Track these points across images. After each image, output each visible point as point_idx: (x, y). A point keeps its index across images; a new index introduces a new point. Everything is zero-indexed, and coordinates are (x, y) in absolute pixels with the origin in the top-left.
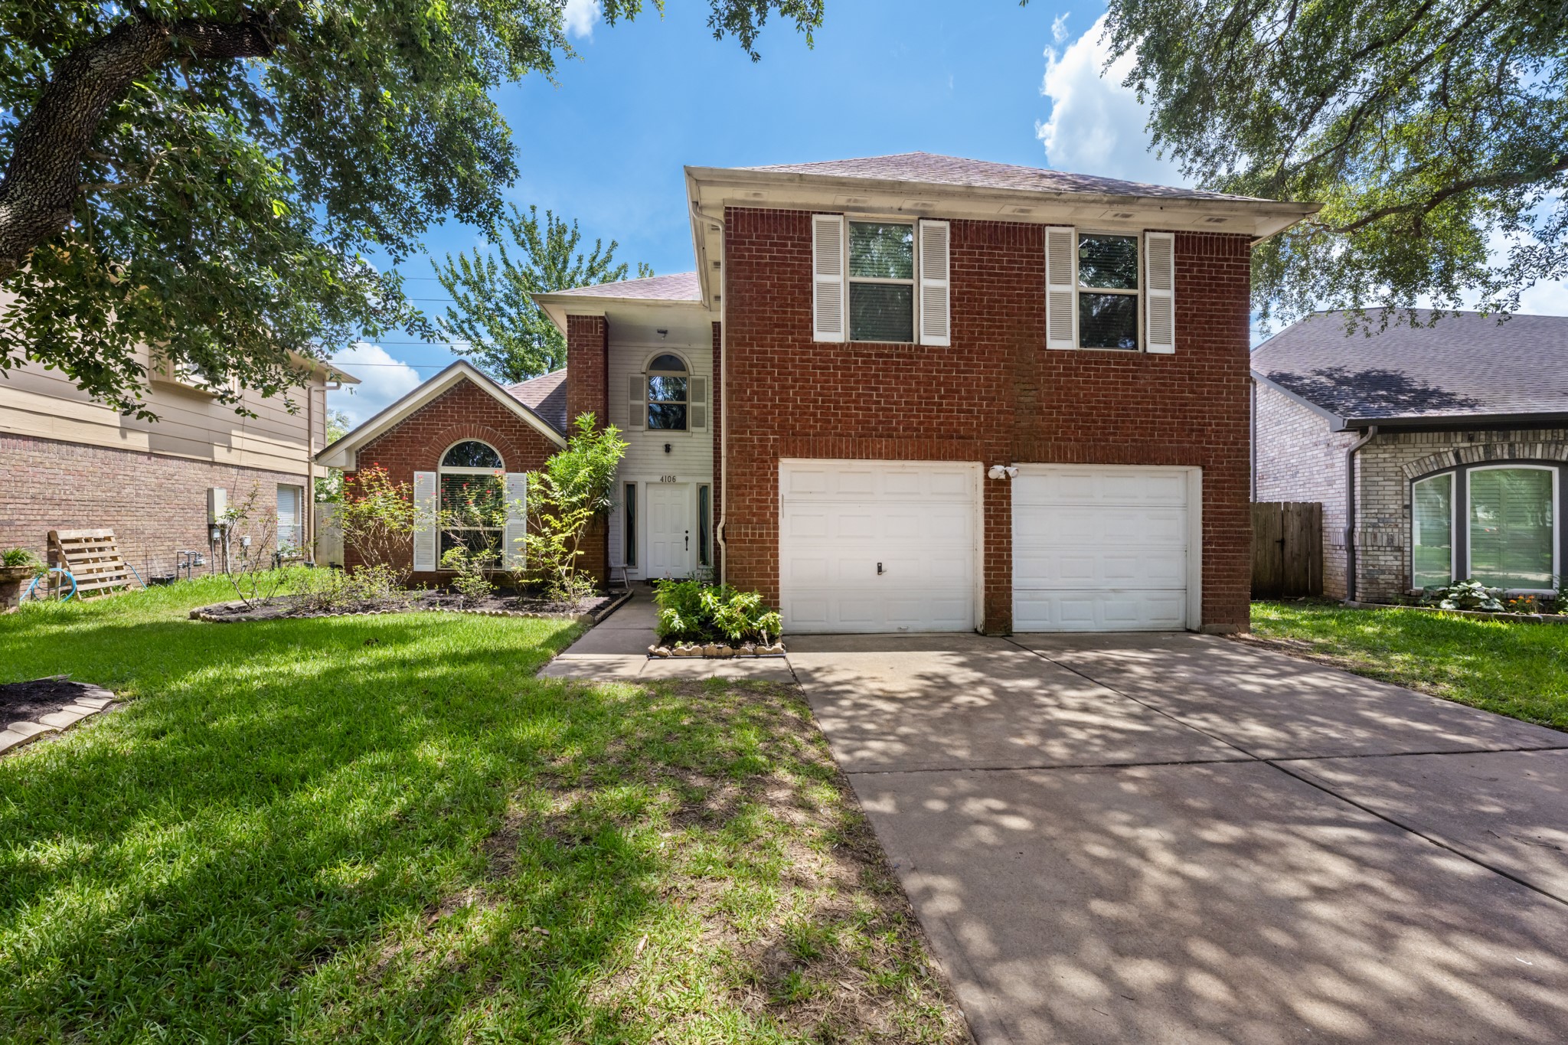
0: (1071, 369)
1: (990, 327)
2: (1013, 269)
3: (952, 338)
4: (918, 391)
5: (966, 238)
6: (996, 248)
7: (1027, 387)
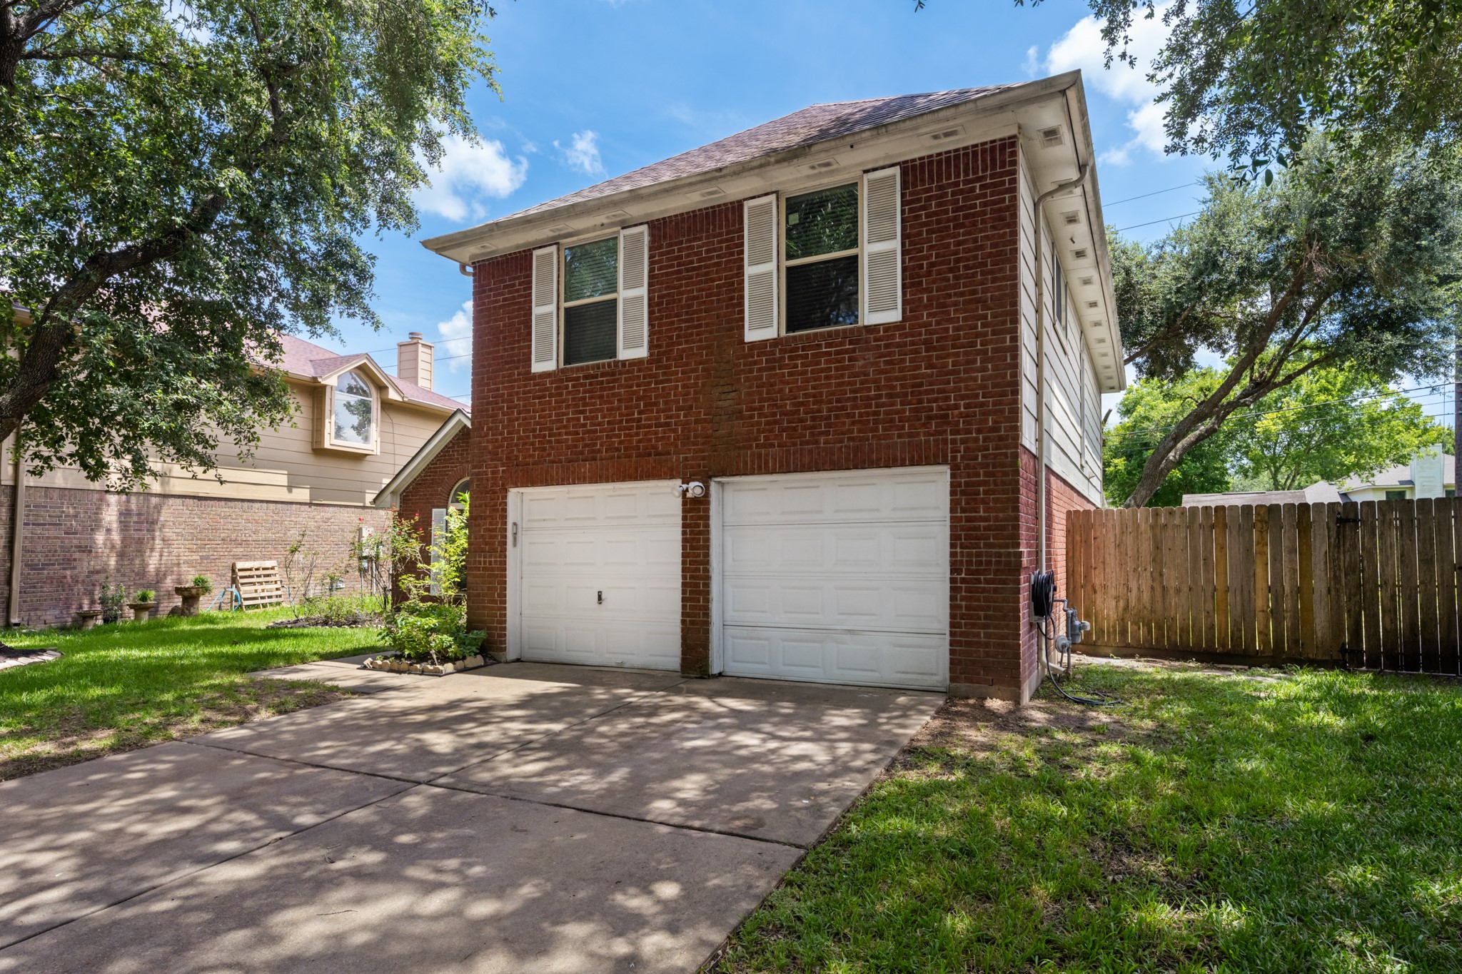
0: (774, 361)
1: (688, 328)
2: (712, 258)
3: (651, 346)
4: (619, 408)
5: (665, 237)
6: (695, 240)
7: (726, 389)
